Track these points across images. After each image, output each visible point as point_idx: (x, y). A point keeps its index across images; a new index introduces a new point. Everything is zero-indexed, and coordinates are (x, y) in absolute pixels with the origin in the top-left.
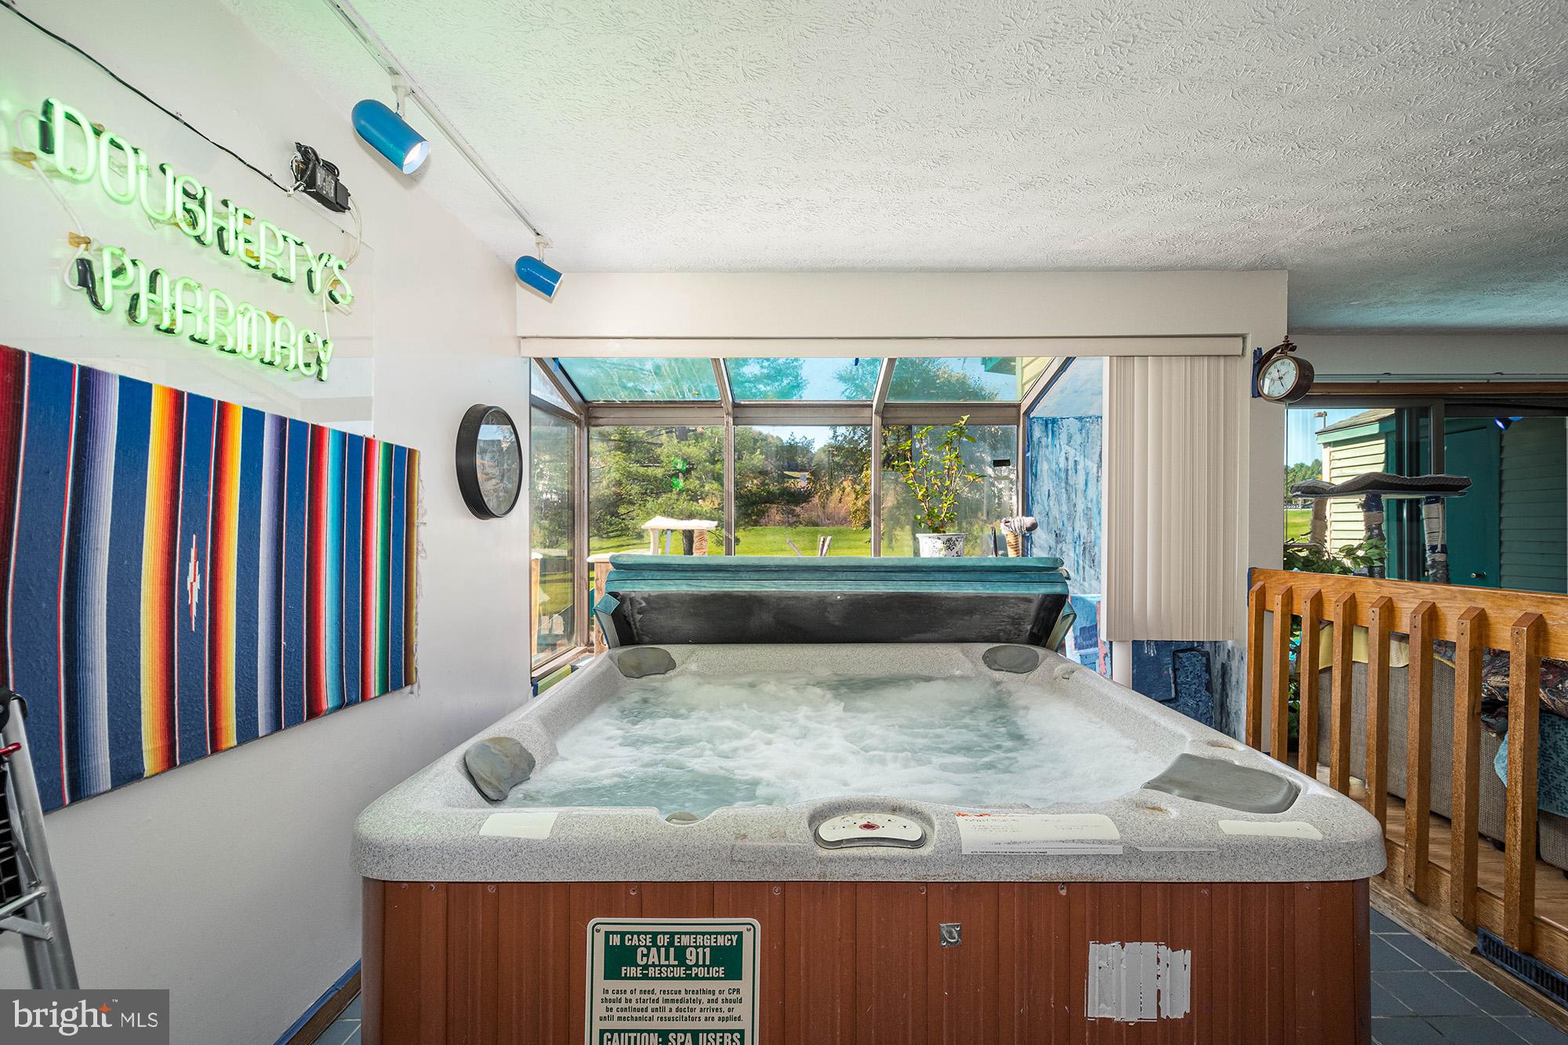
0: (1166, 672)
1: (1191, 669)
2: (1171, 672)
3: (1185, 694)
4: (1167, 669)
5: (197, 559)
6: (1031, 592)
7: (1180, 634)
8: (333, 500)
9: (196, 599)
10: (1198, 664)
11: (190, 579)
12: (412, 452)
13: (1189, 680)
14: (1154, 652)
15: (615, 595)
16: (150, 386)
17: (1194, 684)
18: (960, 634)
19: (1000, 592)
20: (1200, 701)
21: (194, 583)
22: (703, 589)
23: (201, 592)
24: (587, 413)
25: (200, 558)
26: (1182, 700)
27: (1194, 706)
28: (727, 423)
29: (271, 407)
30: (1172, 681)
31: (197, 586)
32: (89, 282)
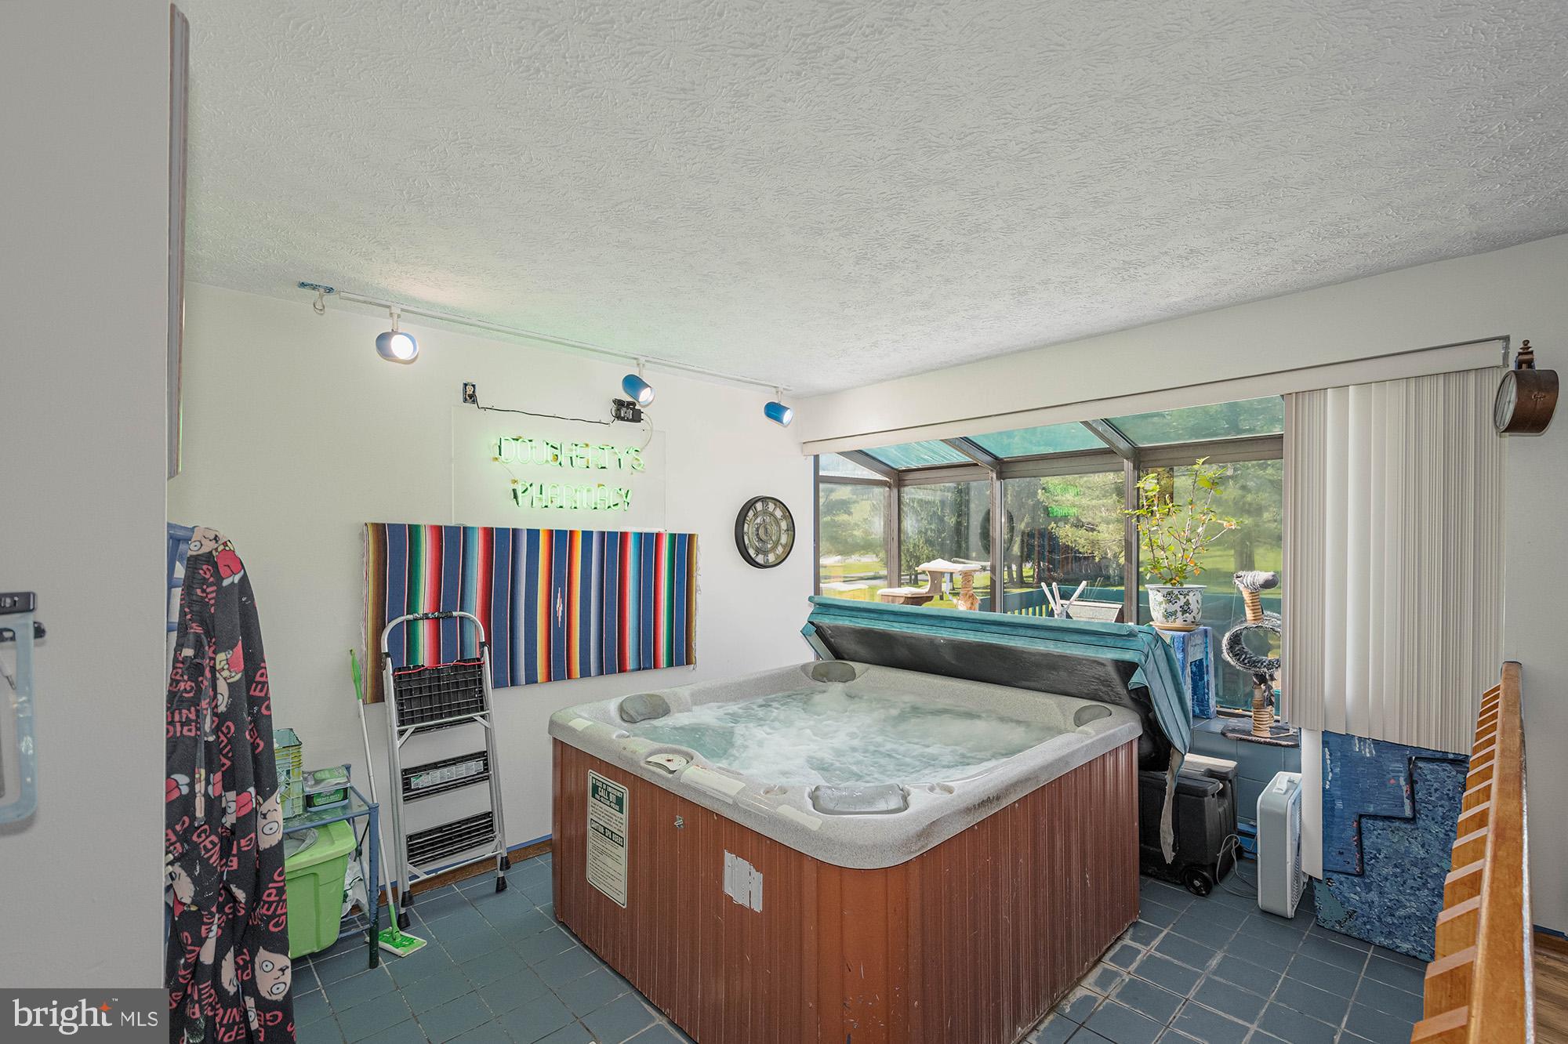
0: (1392, 781)
1: (1436, 785)
2: (1402, 782)
3: (1427, 816)
4: (1397, 778)
5: (561, 597)
6: (1098, 656)
7: (1415, 738)
8: (634, 568)
9: (560, 614)
10: (1449, 781)
11: (558, 606)
12: (691, 537)
13: (1433, 799)
14: (1370, 752)
15: (812, 623)
16: (539, 530)
17: (1442, 806)
18: (1061, 687)
19: (1068, 652)
20: (1451, 830)
21: (560, 607)
22: (857, 625)
23: (563, 612)
24: (899, 478)
25: (563, 597)
26: (1421, 822)
27: (1441, 835)
28: (992, 478)
29: (596, 528)
30: (1405, 795)
31: (561, 608)
32: (515, 497)
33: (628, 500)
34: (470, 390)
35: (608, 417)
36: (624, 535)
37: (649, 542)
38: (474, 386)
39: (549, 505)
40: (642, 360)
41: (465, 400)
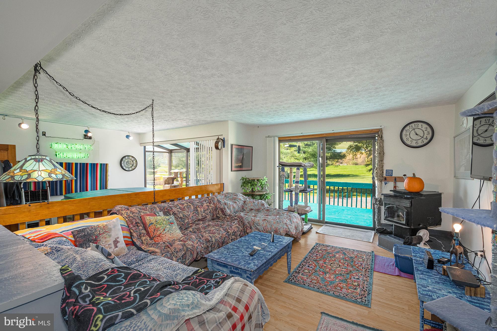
12: (107, 164)
16: (63, 163)
29: (79, 162)
32: (56, 155)
33: (88, 156)
34: (44, 133)
35: (82, 138)
36: (87, 164)
37: (94, 166)
38: (45, 132)
39: (66, 157)
40: (89, 127)
41: (43, 135)
